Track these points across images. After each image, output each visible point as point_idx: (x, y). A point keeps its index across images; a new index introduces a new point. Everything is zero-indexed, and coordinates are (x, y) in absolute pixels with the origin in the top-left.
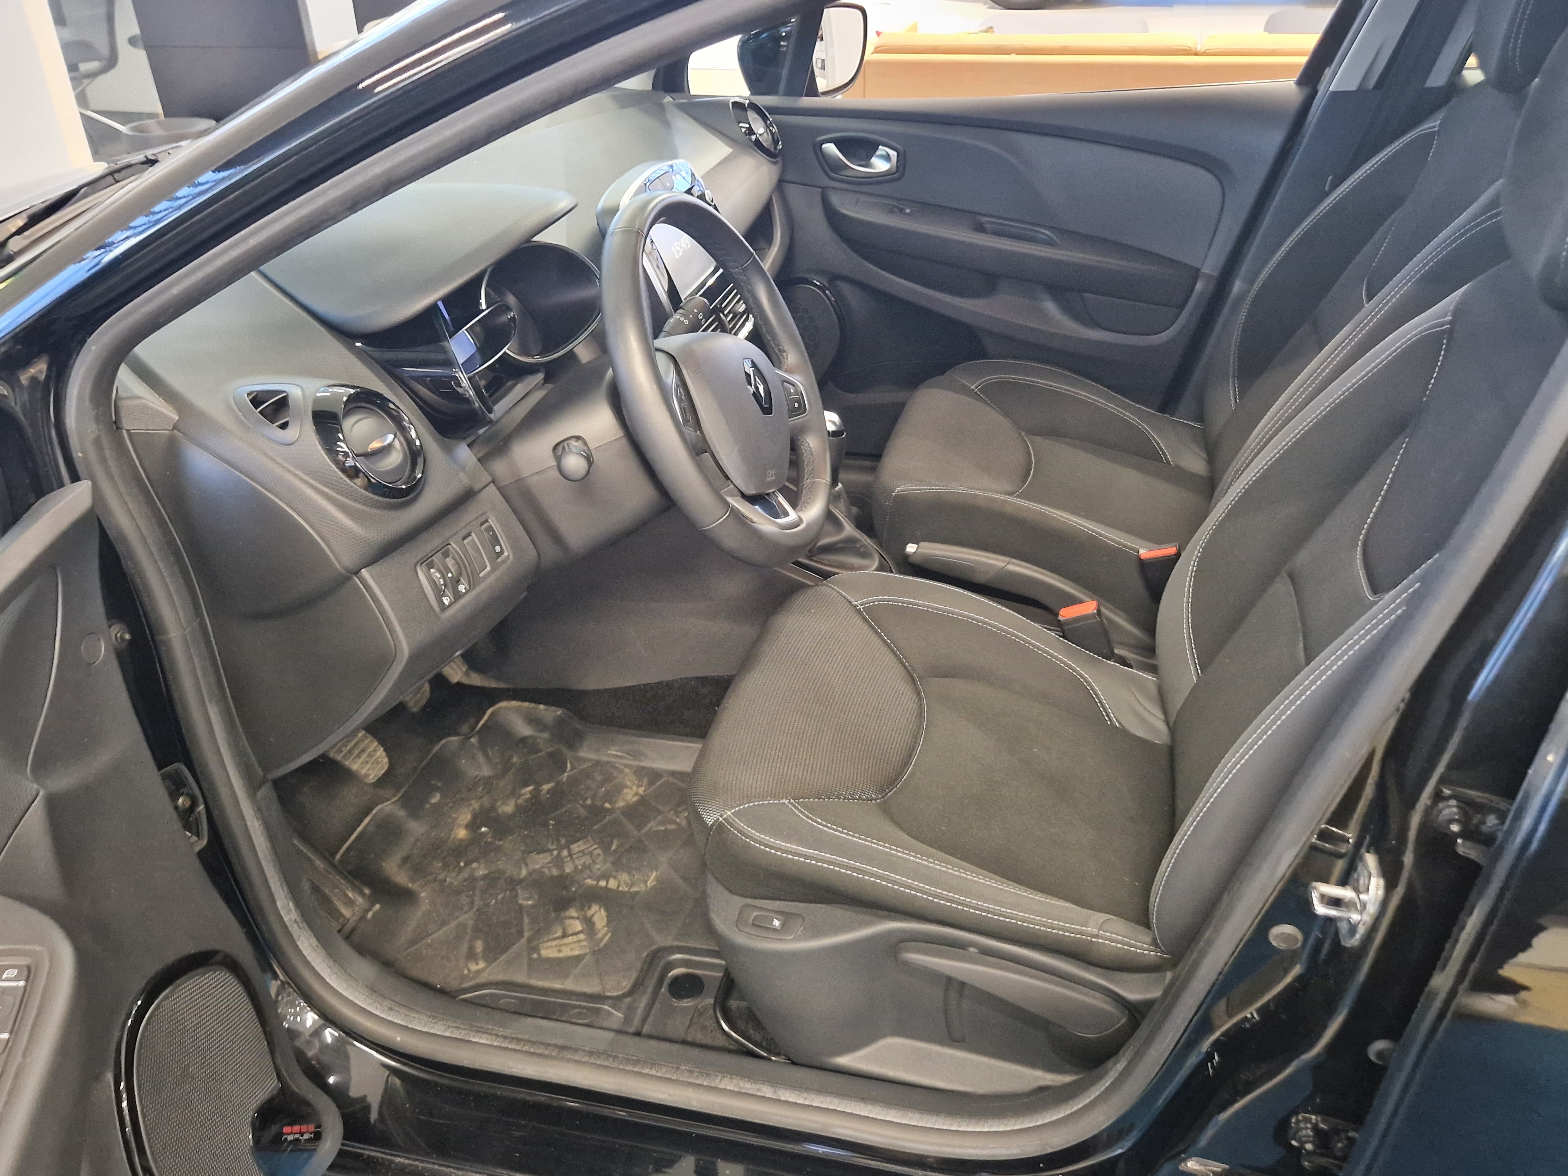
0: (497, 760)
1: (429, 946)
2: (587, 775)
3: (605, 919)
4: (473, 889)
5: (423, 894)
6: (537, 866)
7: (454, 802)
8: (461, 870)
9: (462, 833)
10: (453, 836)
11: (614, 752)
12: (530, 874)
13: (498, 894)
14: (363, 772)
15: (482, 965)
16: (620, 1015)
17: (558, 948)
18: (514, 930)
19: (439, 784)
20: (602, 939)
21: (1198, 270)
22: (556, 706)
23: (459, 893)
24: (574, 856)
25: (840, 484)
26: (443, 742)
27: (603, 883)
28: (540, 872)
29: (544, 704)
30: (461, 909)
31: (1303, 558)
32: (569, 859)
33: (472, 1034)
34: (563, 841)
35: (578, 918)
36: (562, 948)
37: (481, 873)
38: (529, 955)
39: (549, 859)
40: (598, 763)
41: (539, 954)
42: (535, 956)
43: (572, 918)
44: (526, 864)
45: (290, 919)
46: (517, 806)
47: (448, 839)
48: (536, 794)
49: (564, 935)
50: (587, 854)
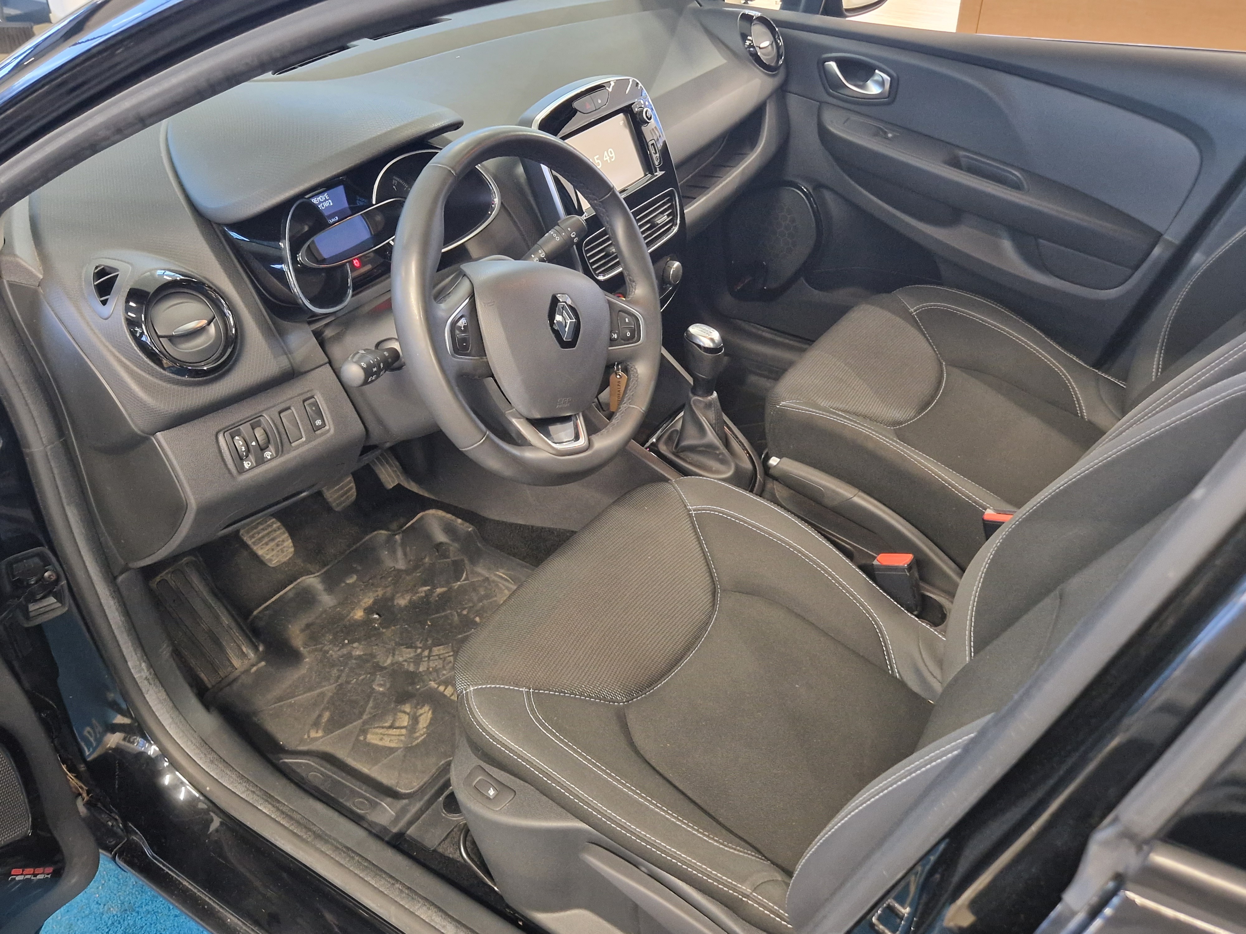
0: (412, 558)
1: (291, 705)
2: (474, 587)
3: (428, 721)
4: (346, 664)
5: (307, 660)
6: (401, 659)
7: (365, 586)
8: (344, 645)
9: (359, 614)
10: (351, 615)
11: (501, 574)
12: (392, 664)
13: (360, 675)
14: (268, 557)
15: (320, 734)
16: (393, 813)
17: (381, 736)
18: (356, 711)
19: (359, 568)
20: (417, 738)
21: (1159, 235)
22: (470, 523)
23: (333, 666)
24: (431, 658)
25: (715, 394)
26: (376, 533)
27: (441, 688)
28: (400, 664)
29: (462, 519)
30: (329, 680)
31: (1075, 583)
32: (426, 659)
33: (261, 801)
34: (430, 642)
35: (408, 714)
36: (385, 737)
37: (358, 653)
38: (358, 735)
39: (412, 655)
40: (487, 579)
41: (365, 739)
42: (362, 738)
43: (405, 712)
44: (394, 654)
45: (141, 677)
46: (410, 601)
47: (348, 615)
48: (428, 594)
49: (391, 727)
50: (441, 659)
